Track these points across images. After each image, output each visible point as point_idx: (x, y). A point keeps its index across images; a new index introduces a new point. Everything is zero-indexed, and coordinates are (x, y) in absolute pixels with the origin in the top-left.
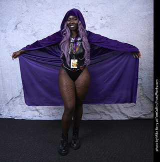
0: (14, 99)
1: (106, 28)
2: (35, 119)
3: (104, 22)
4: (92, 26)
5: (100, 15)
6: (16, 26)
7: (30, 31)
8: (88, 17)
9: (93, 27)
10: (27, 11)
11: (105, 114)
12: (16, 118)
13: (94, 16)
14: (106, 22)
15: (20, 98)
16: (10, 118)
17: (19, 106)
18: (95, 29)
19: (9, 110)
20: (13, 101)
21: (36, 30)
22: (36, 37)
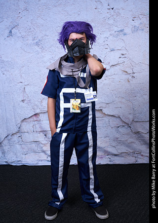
0: (10, 137)
1: (140, 32)
2: (41, 164)
3: (137, 23)
4: (119, 29)
5: (131, 13)
6: (11, 32)
7: (30, 38)
8: (115, 17)
9: (121, 31)
10: (26, 9)
11: (142, 155)
12: (13, 164)
13: (122, 15)
14: (141, 23)
15: (18, 135)
16: (5, 163)
17: (18, 146)
18: (125, 34)
19: (4, 153)
20: (9, 140)
21: (39, 38)
22: (40, 46)
